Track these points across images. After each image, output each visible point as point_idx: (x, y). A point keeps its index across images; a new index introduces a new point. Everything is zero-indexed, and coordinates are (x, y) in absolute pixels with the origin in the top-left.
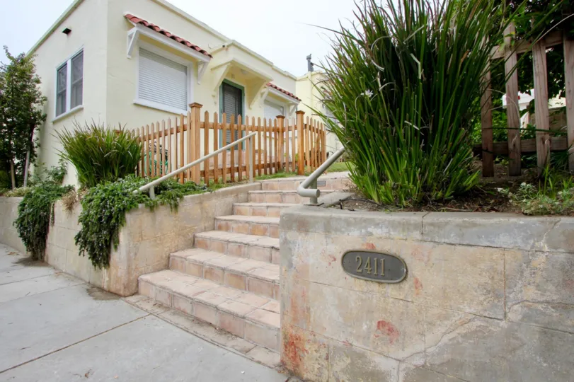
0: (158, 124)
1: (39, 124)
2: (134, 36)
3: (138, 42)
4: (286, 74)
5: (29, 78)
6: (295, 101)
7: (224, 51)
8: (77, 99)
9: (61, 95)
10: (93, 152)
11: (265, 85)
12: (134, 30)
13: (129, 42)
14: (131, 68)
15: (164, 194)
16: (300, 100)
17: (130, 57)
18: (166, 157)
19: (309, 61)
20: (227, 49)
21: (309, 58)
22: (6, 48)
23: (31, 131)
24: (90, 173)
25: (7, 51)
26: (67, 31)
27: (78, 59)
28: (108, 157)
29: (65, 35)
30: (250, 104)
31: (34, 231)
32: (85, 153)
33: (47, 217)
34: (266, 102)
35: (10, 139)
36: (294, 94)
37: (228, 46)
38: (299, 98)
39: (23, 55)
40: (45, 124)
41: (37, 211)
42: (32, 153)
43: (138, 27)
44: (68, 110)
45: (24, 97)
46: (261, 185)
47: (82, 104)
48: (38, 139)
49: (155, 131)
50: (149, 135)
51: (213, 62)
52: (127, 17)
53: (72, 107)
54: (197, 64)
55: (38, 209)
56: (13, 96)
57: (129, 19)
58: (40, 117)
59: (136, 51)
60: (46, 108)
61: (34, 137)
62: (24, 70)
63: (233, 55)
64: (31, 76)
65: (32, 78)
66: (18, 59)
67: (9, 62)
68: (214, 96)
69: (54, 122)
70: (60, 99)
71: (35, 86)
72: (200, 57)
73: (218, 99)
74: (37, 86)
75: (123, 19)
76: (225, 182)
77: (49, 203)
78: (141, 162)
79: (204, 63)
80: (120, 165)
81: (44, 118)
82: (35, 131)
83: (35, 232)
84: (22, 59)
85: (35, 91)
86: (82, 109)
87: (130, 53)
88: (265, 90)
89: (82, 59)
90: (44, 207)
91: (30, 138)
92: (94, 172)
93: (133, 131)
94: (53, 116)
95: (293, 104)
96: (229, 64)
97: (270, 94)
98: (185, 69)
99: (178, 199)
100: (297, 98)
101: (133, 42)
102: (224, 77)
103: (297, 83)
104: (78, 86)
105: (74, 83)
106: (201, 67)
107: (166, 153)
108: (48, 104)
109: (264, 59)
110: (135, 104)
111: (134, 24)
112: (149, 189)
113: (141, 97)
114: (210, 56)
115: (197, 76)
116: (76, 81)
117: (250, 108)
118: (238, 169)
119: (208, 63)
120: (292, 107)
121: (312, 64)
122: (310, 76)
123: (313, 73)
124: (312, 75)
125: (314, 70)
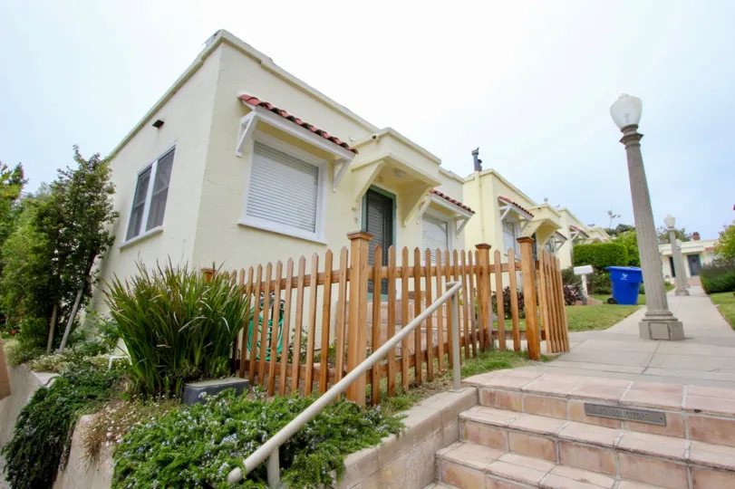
0: (280, 266)
1: (104, 249)
2: (249, 124)
3: (254, 133)
4: (451, 175)
5: (99, 188)
6: (466, 214)
7: (374, 144)
8: (157, 217)
9: (138, 210)
10: (159, 322)
11: (427, 192)
12: (251, 116)
13: (242, 133)
14: (241, 171)
15: (302, 465)
16: (473, 212)
17: (240, 154)
18: (281, 312)
19: (476, 158)
20: (378, 142)
21: (475, 153)
22: (76, 148)
23: (91, 261)
24: (148, 361)
25: (77, 151)
26: (159, 124)
27: (166, 161)
28: (186, 330)
29: (156, 129)
30: (404, 219)
31: (29, 475)
32: (145, 325)
33: (58, 447)
34: (426, 216)
35: (59, 273)
36: (464, 205)
37: (380, 137)
38: (472, 210)
39: (97, 156)
40: (110, 249)
41: (43, 435)
42: (87, 292)
43: (257, 110)
44: (143, 232)
45: (88, 213)
46: (477, 393)
47: (161, 224)
48: (98, 271)
49: (274, 277)
50: (261, 284)
51: (357, 161)
52: (241, 99)
53: (148, 228)
54: (333, 163)
55: (48, 429)
56: (74, 211)
57: (245, 102)
58: (106, 240)
59: (250, 146)
60: (117, 227)
61: (93, 269)
62: (95, 177)
63: (387, 149)
64: (102, 185)
65: (104, 187)
66: (90, 162)
67: (76, 167)
68: (354, 209)
69: (122, 249)
70: (136, 215)
71: (105, 198)
72: (339, 153)
73: (360, 214)
74: (110, 196)
75: (236, 101)
76: (406, 387)
77: (67, 417)
78: (241, 332)
79: (344, 162)
80: (206, 341)
81: (111, 242)
82: (97, 259)
83: (32, 478)
84: (95, 162)
85: (106, 205)
86: (161, 232)
87: (241, 150)
88: (427, 199)
89: (172, 160)
90: (58, 424)
91: (88, 270)
92: (156, 361)
93: (235, 273)
94: (122, 240)
95: (462, 217)
96: (382, 162)
97: (433, 205)
98: (315, 171)
99: (332, 474)
100: (469, 210)
101: (247, 133)
102: (372, 182)
103: (465, 187)
104: (160, 198)
105: (157, 193)
106: (339, 167)
107: (282, 306)
108: (119, 222)
109: (429, 153)
110: (241, 226)
111: (253, 108)
112: (267, 459)
113: (250, 213)
114: (354, 151)
115: (332, 180)
116: (161, 190)
117: (404, 226)
118: (426, 356)
119: (350, 161)
121: (480, 161)
122: (477, 178)
123: (482, 173)
124: (480, 176)
125: (483, 169)
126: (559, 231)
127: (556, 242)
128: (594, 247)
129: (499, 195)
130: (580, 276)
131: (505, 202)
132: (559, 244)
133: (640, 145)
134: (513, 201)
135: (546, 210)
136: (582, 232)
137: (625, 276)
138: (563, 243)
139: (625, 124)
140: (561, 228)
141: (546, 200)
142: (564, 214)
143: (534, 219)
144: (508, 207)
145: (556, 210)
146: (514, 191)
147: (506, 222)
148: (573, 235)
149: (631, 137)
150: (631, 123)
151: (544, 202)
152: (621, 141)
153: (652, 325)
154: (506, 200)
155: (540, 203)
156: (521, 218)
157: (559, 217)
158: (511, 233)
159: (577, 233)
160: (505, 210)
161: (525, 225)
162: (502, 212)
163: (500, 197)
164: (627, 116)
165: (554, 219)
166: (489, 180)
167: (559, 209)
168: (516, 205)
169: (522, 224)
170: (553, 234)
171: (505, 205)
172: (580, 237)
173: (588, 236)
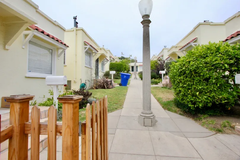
6: (63, 47)
16: (68, 46)
19: (75, 21)
21: (75, 18)
30: (5, 44)
36: (62, 41)
38: (67, 44)
95: (61, 48)
97: (35, 36)
100: (65, 45)
103: (65, 33)
117: (5, 49)
120: (60, 51)
121: (77, 23)
122: (75, 30)
123: (77, 29)
124: (77, 30)
125: (78, 27)
126: (106, 58)
127: (105, 61)
128: (116, 64)
129: (84, 41)
130: (111, 74)
131: (87, 44)
132: (106, 62)
133: (149, 26)
134: (90, 44)
135: (103, 50)
136: (113, 59)
137: (125, 76)
138: (107, 62)
139: (144, 14)
140: (107, 57)
141: (103, 46)
142: (108, 52)
143: (98, 53)
144: (88, 47)
145: (106, 50)
146: (92, 40)
147: (87, 52)
148: (110, 59)
149: (146, 22)
150: (147, 13)
151: (103, 47)
152: (142, 22)
153: (145, 119)
154: (87, 43)
155: (101, 47)
156: (94, 52)
157: (107, 53)
158: (89, 57)
159: (112, 58)
160: (87, 47)
161: (95, 54)
162: (85, 48)
163: (85, 42)
164: (146, 9)
165: (105, 54)
166: (80, 33)
167: (107, 50)
168: (92, 46)
169: (94, 54)
170: (105, 59)
171: (87, 45)
172: (112, 60)
173: (114, 60)
